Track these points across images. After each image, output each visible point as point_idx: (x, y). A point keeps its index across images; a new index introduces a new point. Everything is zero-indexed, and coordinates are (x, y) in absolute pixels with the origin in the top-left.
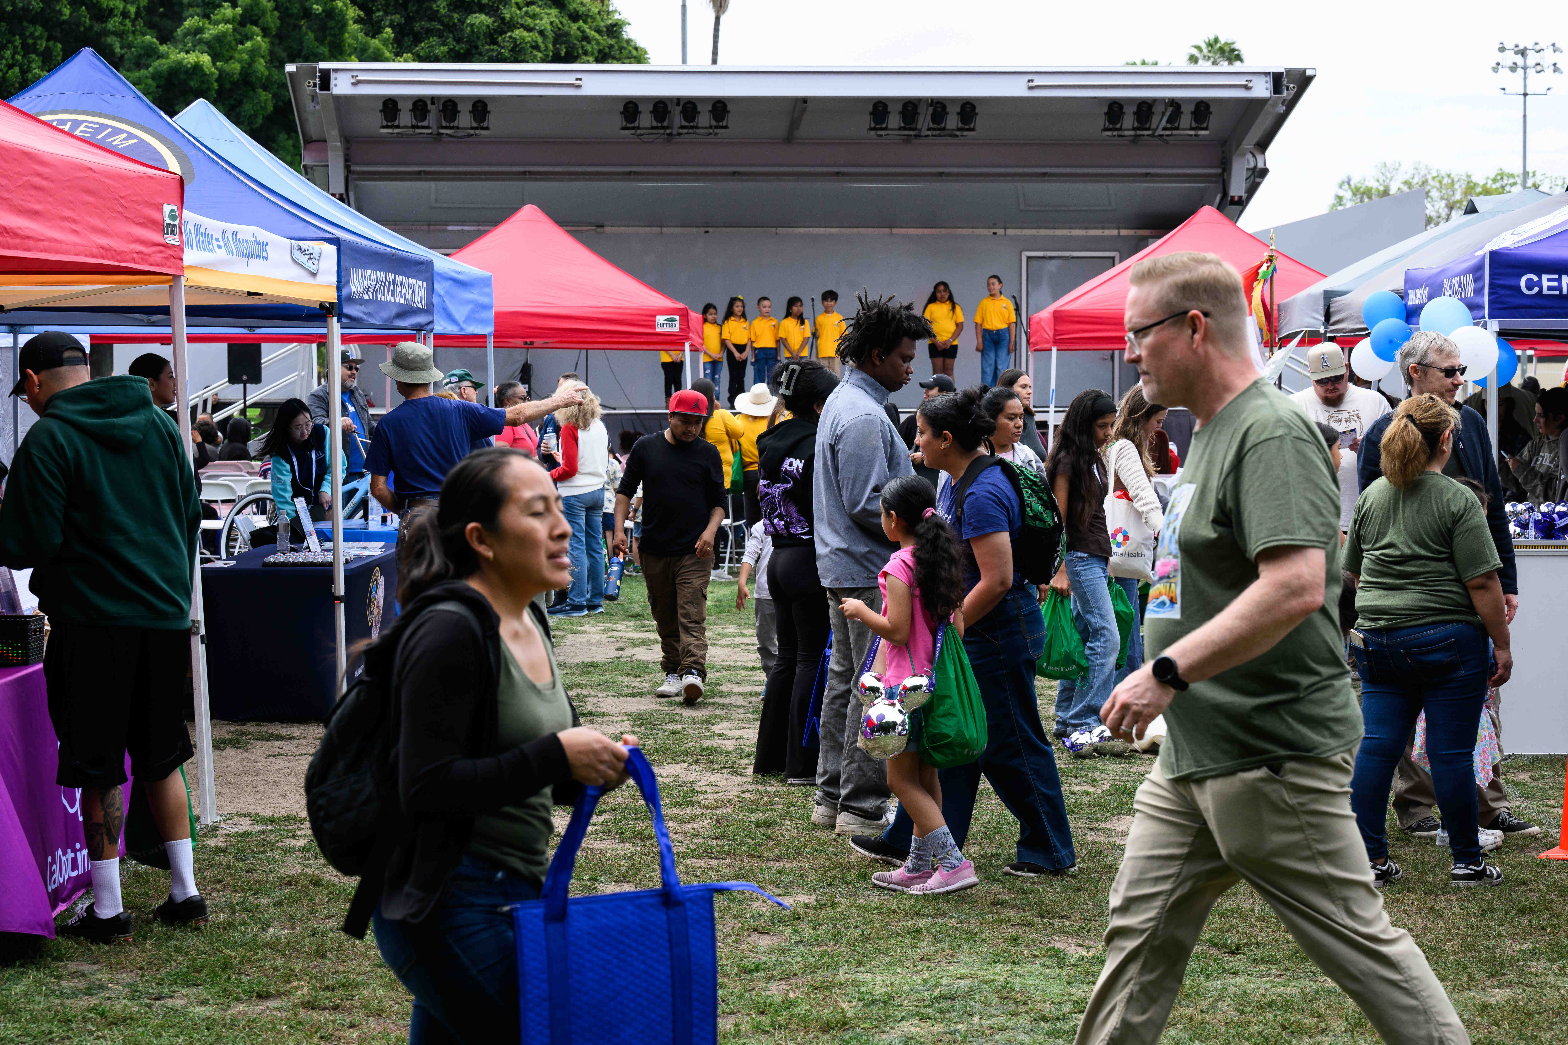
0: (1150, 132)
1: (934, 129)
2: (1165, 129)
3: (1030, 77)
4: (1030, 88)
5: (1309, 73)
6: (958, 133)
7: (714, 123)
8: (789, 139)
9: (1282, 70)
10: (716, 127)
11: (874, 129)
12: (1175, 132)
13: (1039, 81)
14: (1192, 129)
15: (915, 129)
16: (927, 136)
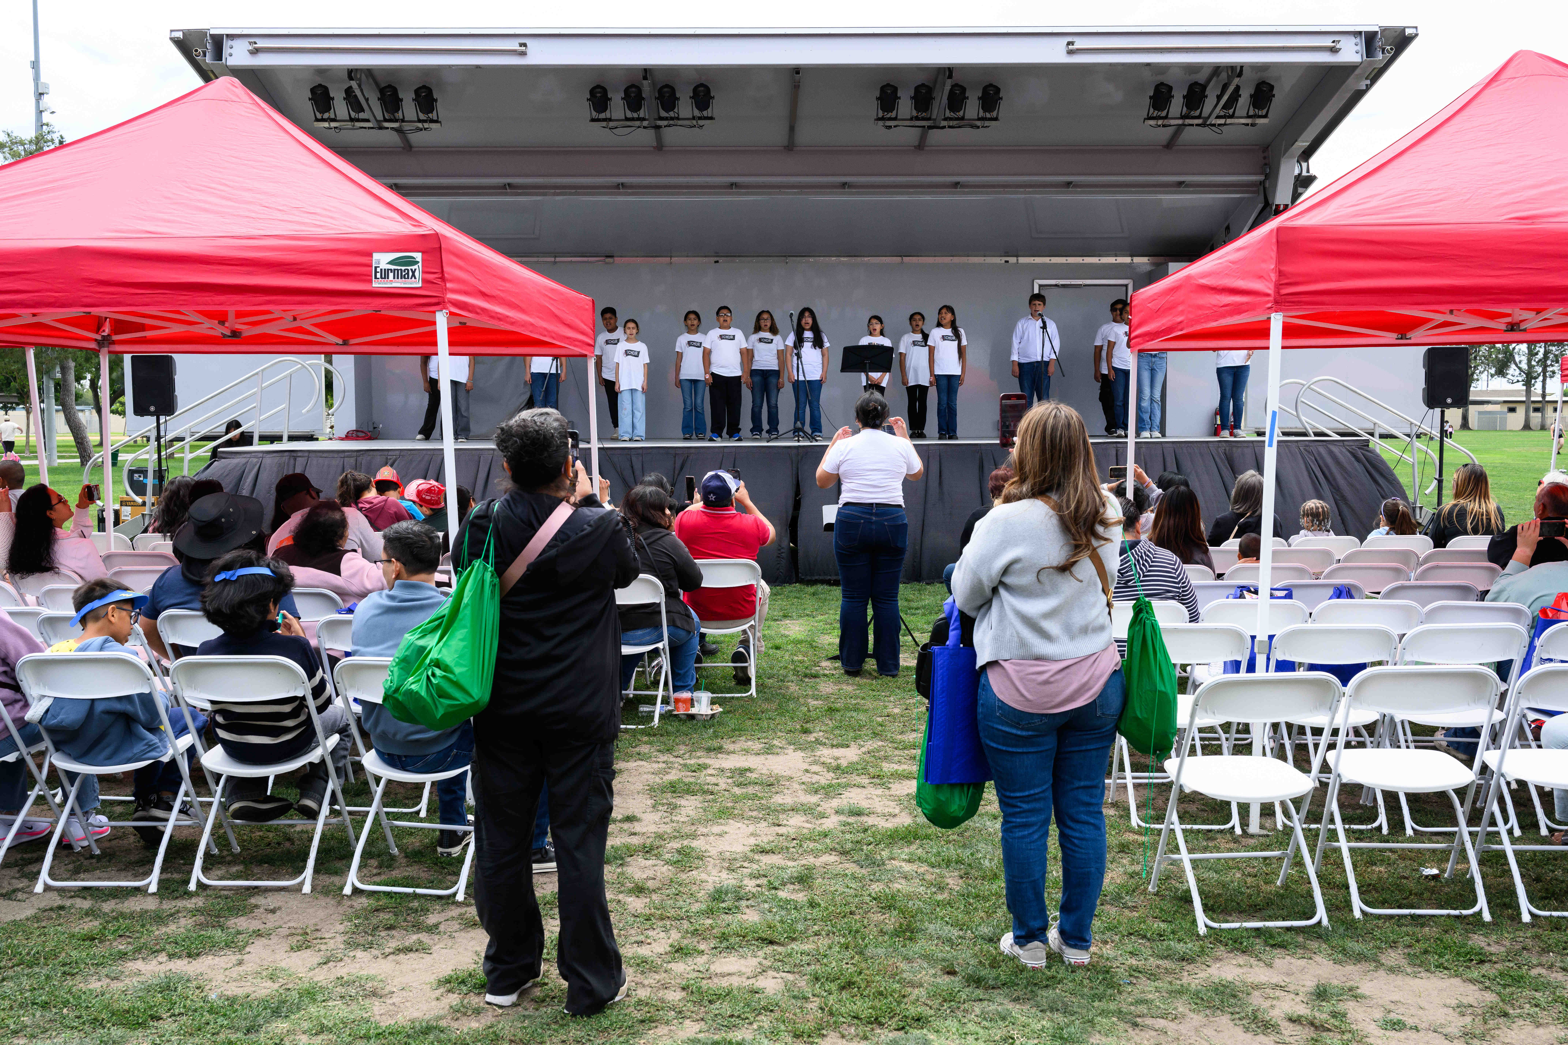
0: (1200, 121)
1: (951, 119)
2: (1218, 117)
3: (1070, 39)
4: (1070, 52)
5: (1408, 32)
6: (979, 123)
7: (697, 113)
8: (790, 147)
9: (1376, 29)
10: (700, 118)
11: (882, 119)
12: (1229, 121)
13: (1080, 43)
14: (1248, 117)
15: (929, 119)
16: (944, 127)
